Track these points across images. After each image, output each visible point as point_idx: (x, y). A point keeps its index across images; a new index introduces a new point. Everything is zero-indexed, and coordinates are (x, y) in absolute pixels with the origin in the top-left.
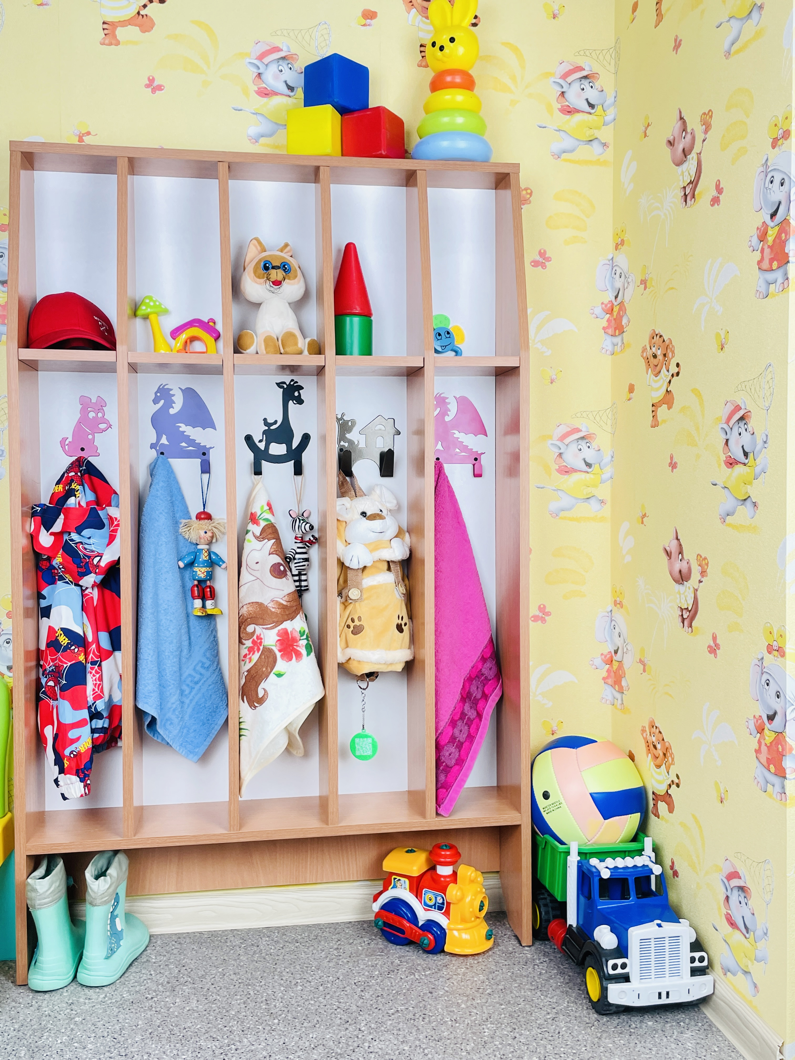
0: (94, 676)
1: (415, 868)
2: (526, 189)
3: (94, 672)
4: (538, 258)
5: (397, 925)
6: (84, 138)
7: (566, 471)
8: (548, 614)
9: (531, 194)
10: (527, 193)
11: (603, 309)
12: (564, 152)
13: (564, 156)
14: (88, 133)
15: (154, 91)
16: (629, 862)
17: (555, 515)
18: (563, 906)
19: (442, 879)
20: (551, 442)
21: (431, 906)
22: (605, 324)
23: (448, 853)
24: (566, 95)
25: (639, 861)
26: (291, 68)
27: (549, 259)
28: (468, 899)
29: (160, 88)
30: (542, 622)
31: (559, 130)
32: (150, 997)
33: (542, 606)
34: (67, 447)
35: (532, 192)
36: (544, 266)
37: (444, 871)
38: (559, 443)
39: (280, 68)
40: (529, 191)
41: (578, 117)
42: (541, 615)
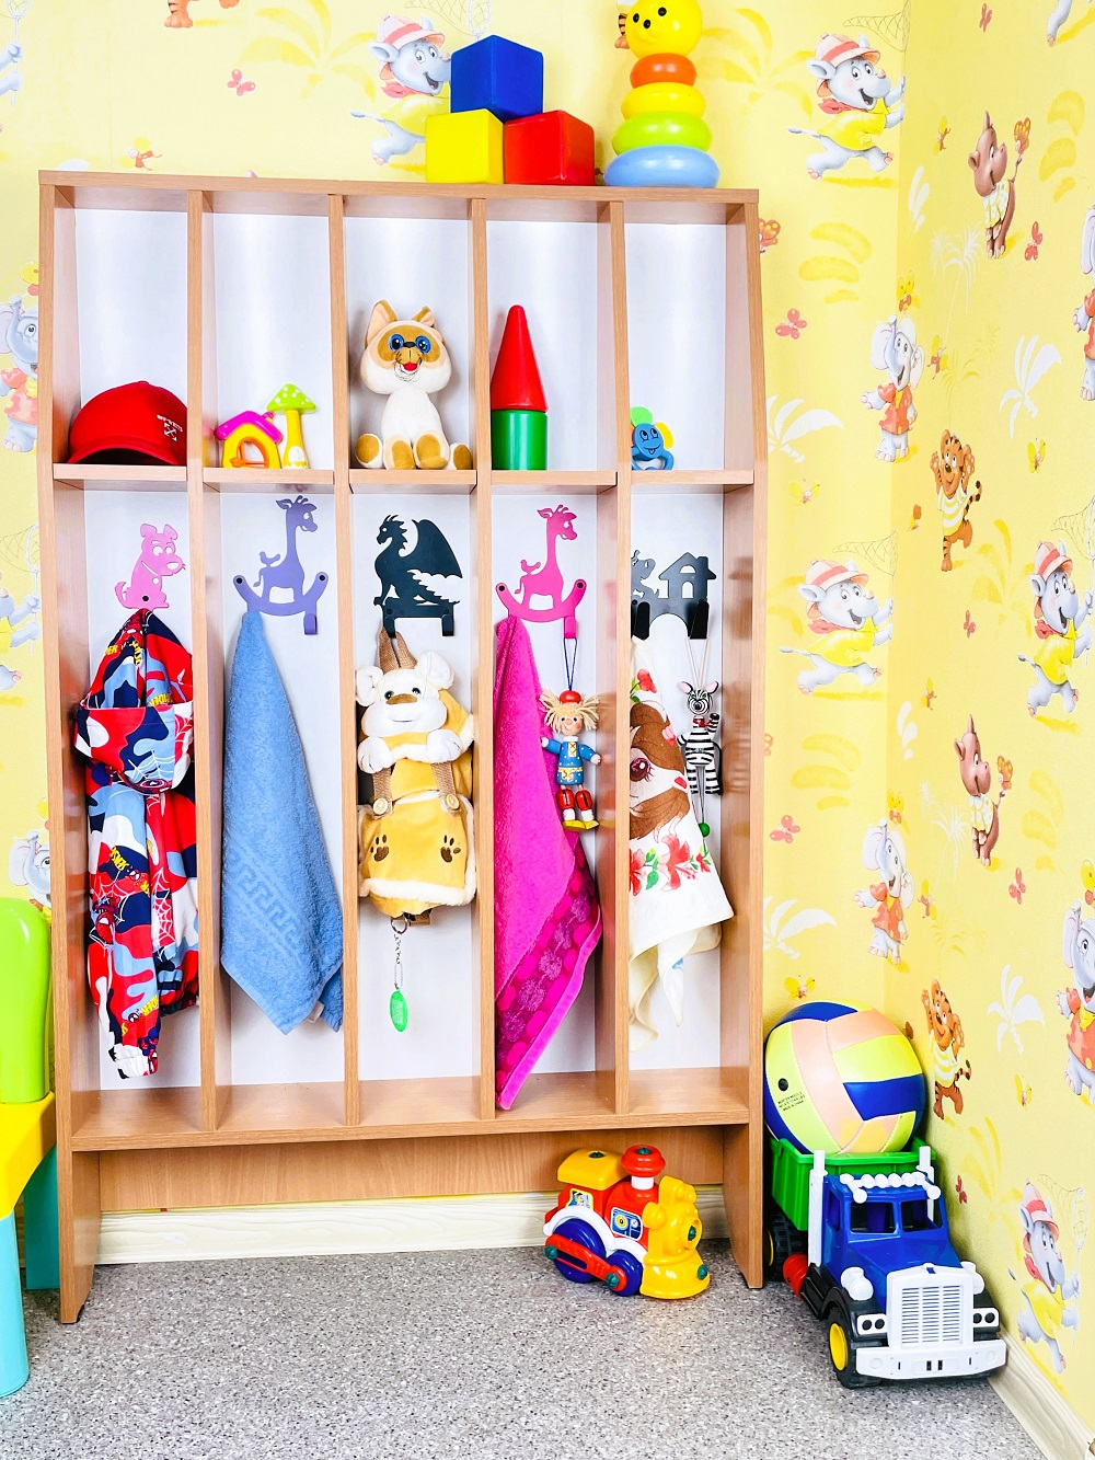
0: (161, 912)
1: (601, 1179)
2: (771, 223)
3: (161, 906)
4: (787, 322)
5: (576, 1255)
6: (144, 161)
7: (824, 627)
8: (796, 829)
9: (778, 230)
10: (773, 229)
11: (880, 395)
12: (827, 168)
13: (827, 173)
14: (150, 154)
15: (240, 91)
16: (895, 1181)
17: (806, 691)
18: (804, 1235)
19: (639, 1196)
20: (802, 586)
21: (622, 1232)
22: (883, 417)
23: (648, 1160)
24: (831, 85)
25: (910, 1180)
26: (433, 55)
27: (803, 324)
28: (673, 1223)
29: (249, 87)
30: (787, 841)
31: (820, 136)
32: (237, 1344)
33: (787, 819)
34: (124, 595)
35: (779, 226)
36: (795, 335)
37: (641, 1184)
38: (814, 588)
39: (419, 54)
40: (775, 226)
41: (847, 117)
42: (785, 830)
